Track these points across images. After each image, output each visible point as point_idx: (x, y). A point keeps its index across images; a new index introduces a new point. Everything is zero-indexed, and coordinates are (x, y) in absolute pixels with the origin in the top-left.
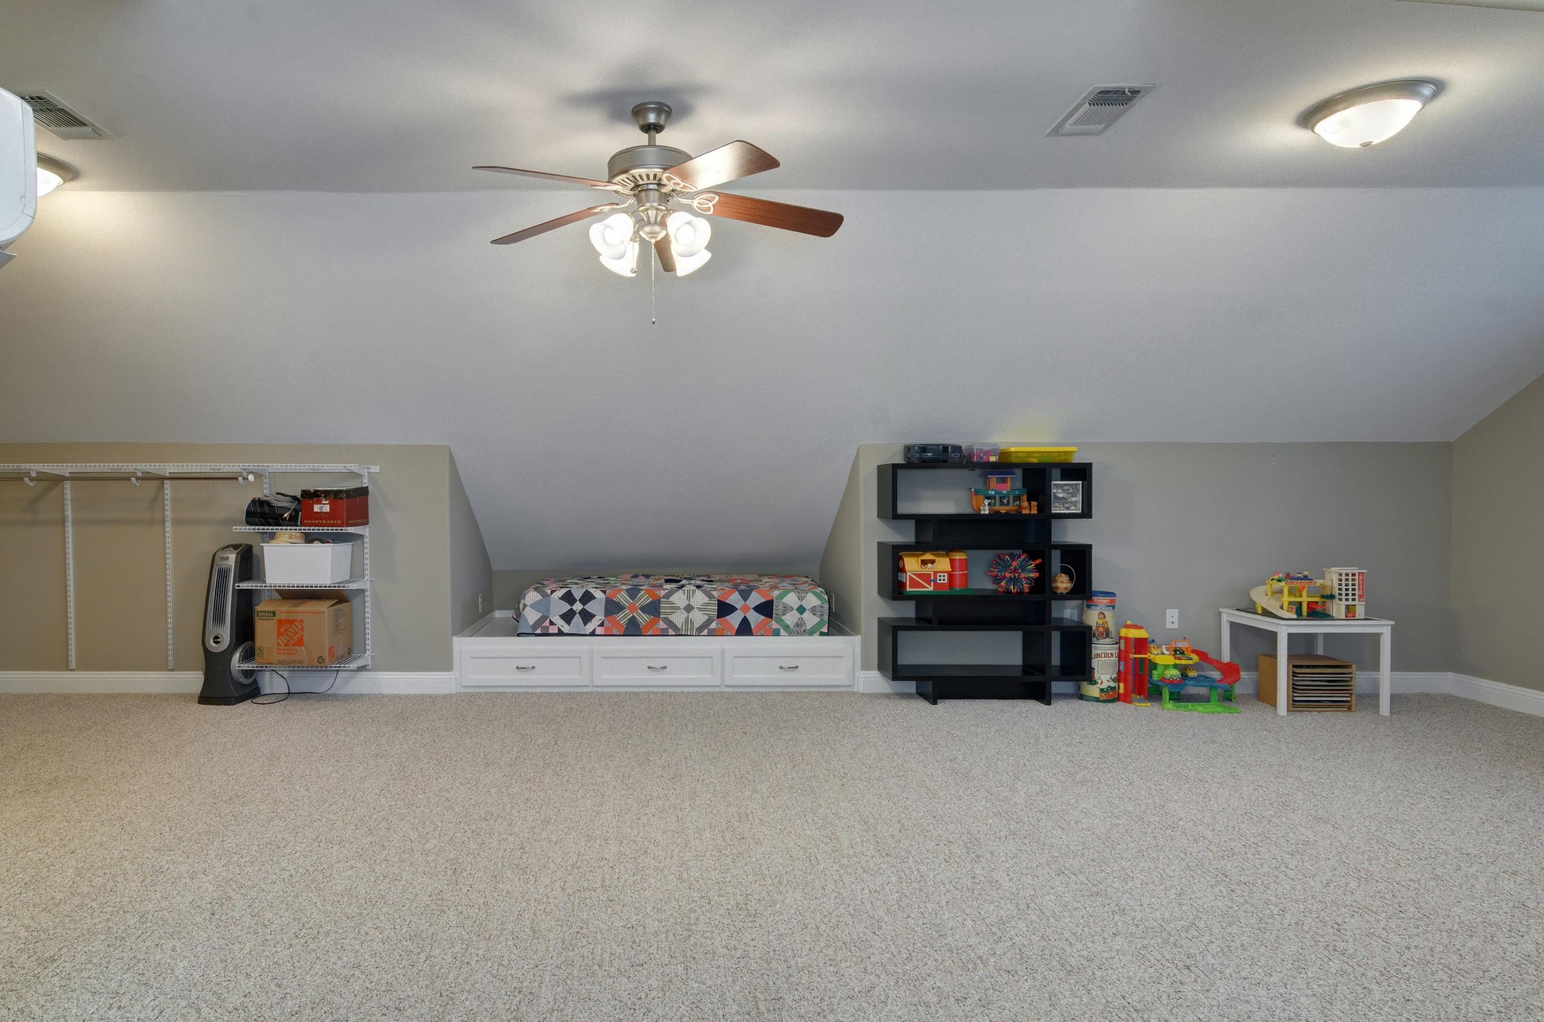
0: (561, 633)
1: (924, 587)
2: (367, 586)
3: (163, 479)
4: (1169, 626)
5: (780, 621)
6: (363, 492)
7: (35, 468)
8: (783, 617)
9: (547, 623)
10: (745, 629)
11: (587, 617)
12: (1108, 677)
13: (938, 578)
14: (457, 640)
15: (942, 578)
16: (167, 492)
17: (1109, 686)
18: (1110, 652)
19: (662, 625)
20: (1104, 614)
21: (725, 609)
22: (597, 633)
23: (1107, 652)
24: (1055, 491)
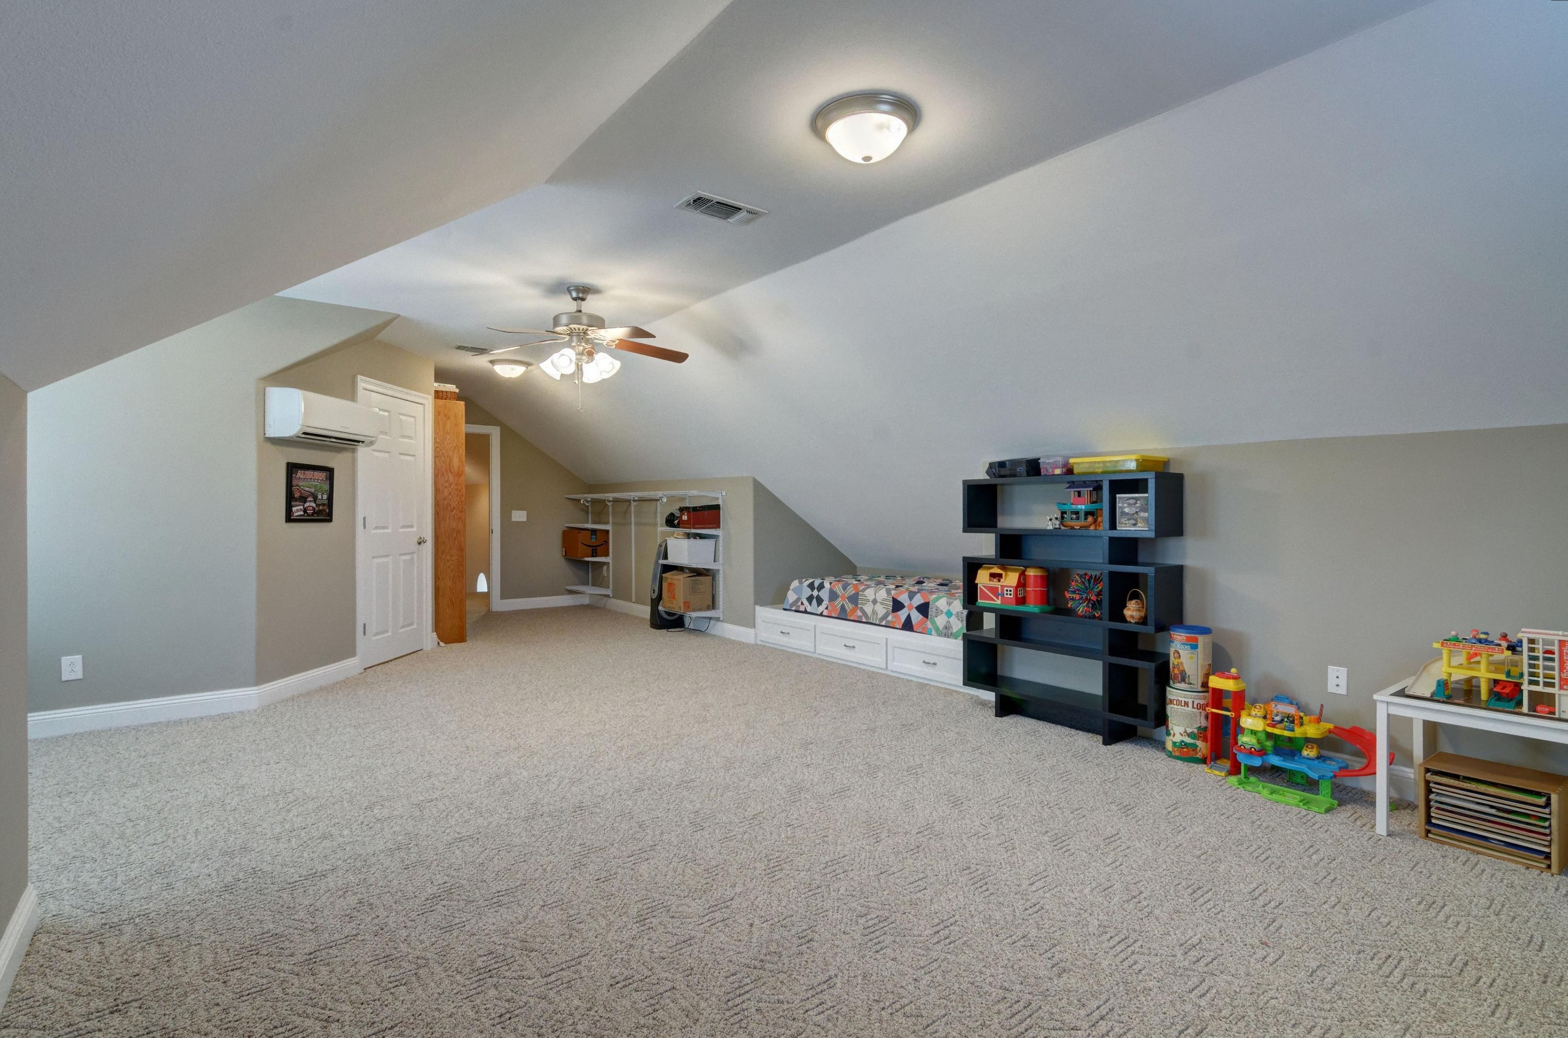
0: (806, 612)
1: (993, 600)
2: (721, 568)
3: (629, 501)
4: (1331, 688)
5: (934, 623)
6: (717, 507)
7: (610, 496)
8: (936, 619)
9: (799, 603)
10: (908, 626)
11: (820, 601)
12: (1182, 730)
13: (1005, 592)
14: (758, 608)
15: (1009, 593)
16: (633, 508)
17: (1183, 741)
18: (1183, 699)
19: (859, 613)
20: (1178, 653)
21: (897, 606)
22: (824, 614)
23: (1180, 699)
24: (1120, 505)
